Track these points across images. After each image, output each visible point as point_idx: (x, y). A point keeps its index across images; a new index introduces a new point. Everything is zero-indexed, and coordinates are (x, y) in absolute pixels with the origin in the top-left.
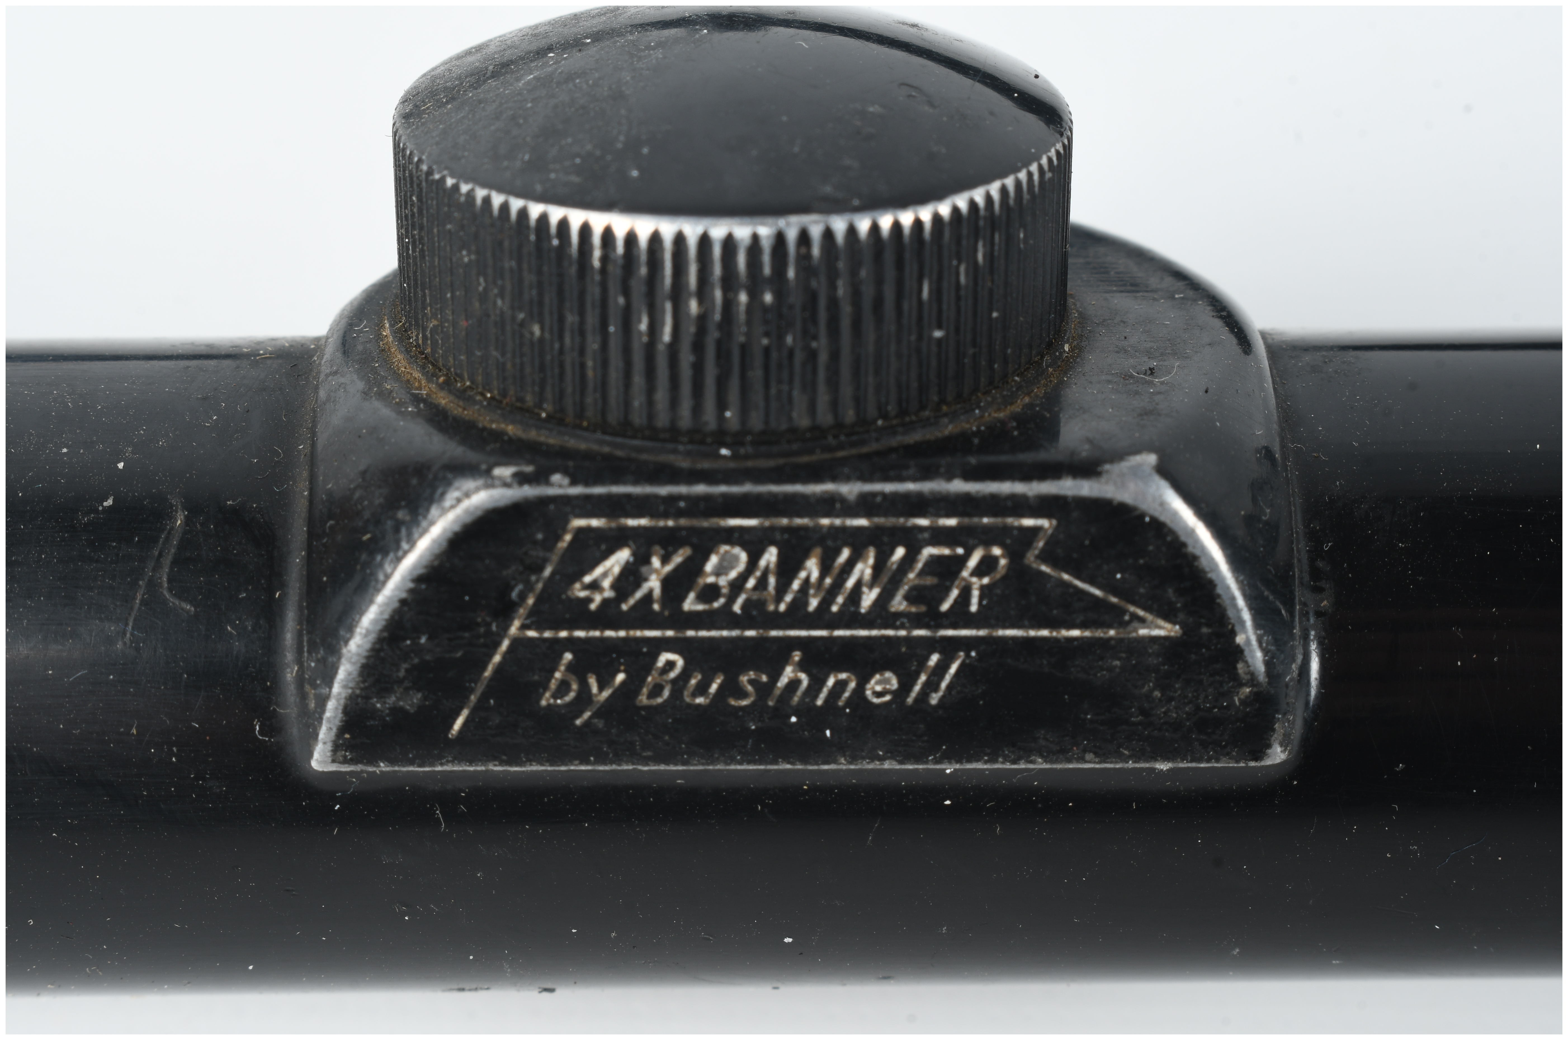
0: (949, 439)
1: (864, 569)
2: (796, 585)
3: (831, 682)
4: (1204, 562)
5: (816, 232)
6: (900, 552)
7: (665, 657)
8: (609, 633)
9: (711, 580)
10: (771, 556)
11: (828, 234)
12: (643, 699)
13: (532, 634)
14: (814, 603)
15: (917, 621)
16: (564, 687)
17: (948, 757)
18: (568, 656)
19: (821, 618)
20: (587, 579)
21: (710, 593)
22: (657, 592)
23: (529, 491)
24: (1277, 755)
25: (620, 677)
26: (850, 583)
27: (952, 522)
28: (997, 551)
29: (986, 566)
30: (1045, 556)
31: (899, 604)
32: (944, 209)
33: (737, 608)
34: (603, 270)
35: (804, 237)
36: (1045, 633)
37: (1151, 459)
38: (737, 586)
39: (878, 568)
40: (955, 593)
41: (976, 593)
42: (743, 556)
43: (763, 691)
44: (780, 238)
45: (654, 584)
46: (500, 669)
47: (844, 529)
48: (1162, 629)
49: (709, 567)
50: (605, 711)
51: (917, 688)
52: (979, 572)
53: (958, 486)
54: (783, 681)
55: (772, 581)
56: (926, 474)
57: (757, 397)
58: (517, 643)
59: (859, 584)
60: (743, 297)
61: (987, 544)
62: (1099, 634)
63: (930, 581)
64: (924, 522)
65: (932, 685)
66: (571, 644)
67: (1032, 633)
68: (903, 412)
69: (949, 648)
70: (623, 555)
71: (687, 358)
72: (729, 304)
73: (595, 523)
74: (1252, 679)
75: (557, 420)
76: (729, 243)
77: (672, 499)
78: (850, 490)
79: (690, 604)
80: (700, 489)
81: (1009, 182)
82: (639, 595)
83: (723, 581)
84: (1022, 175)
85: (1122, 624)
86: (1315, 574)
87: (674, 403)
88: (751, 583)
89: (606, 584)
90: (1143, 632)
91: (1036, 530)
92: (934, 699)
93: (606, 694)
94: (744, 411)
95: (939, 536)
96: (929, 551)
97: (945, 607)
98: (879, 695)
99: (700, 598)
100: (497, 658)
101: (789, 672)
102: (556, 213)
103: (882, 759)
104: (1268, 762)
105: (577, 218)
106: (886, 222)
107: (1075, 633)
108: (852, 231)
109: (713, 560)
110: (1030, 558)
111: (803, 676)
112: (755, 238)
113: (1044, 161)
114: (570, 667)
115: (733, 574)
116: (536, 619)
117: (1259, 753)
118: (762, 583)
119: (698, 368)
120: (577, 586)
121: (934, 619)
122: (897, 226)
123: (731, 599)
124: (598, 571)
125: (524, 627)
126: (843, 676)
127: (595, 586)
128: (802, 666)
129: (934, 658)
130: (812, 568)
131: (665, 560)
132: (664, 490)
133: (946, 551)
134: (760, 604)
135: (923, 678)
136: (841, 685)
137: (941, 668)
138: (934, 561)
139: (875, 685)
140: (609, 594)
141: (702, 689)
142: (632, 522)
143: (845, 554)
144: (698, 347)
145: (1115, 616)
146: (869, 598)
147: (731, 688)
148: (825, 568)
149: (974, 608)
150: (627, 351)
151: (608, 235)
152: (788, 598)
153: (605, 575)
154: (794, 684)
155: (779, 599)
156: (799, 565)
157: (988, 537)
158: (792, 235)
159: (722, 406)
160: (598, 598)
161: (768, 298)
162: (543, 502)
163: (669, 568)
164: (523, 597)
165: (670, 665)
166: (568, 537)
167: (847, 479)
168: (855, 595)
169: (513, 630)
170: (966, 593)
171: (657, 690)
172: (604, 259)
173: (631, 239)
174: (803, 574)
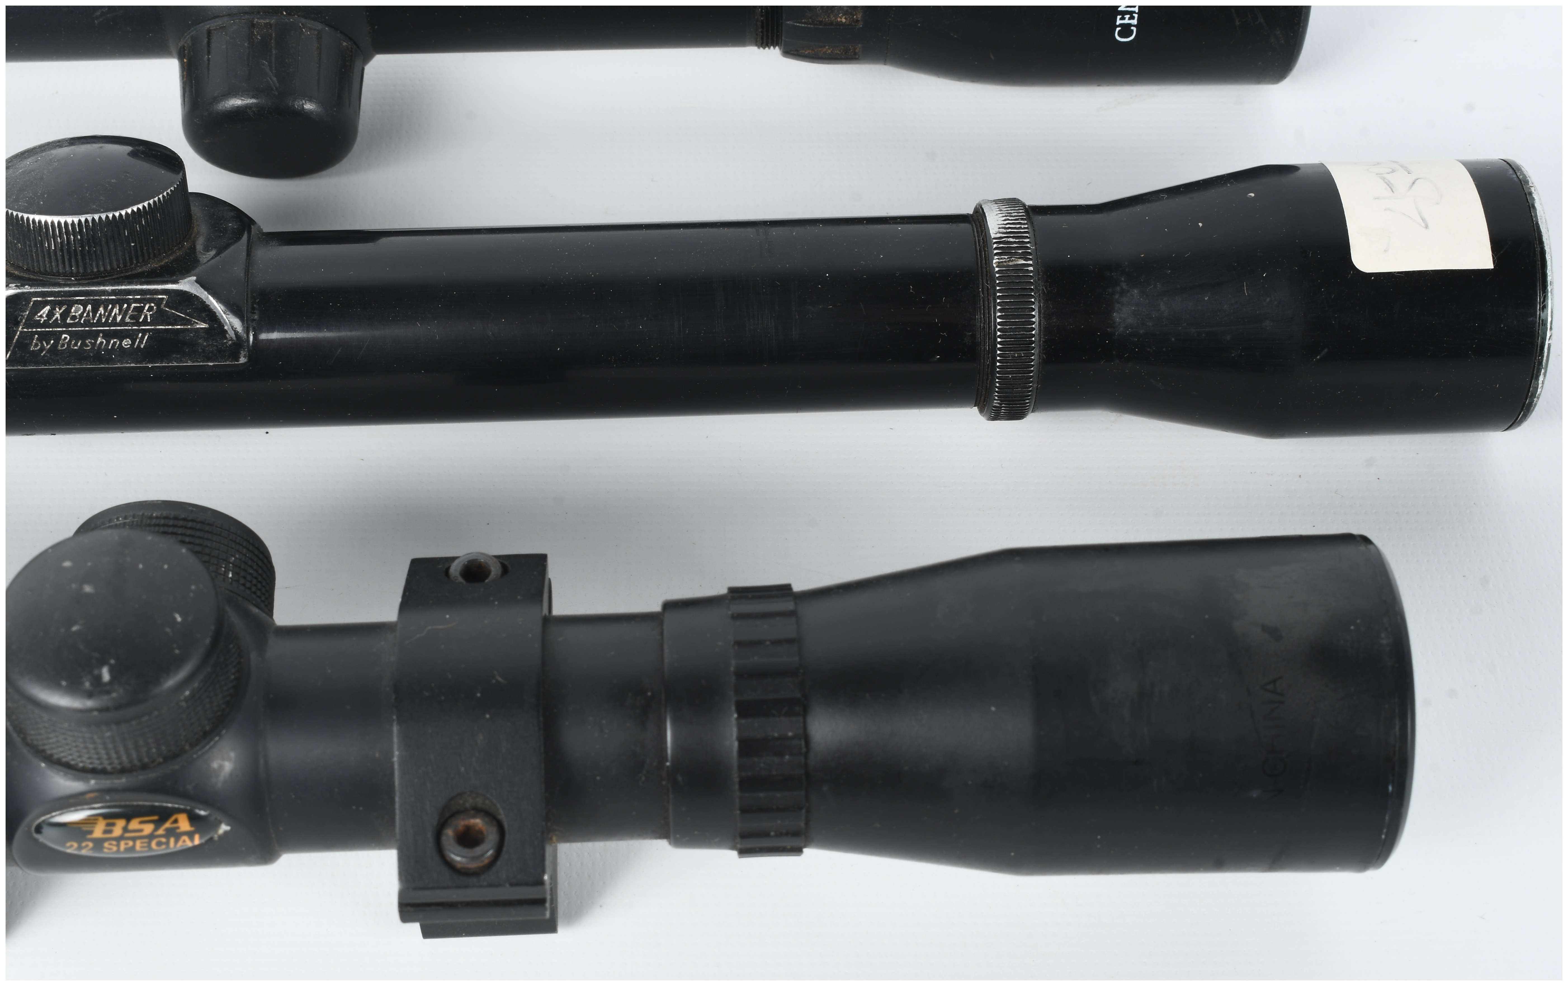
0: (138, 273)
1: (116, 310)
2: (98, 315)
3: (112, 342)
4: (212, 307)
5: (90, 219)
6: (126, 305)
7: (64, 336)
8: (47, 329)
9: (74, 314)
10: (89, 307)
11: (93, 219)
12: (59, 348)
13: (25, 330)
14: (104, 320)
15: (133, 324)
16: (36, 345)
17: (149, 362)
18: (37, 336)
19: (106, 324)
20: (39, 314)
21: (74, 318)
22: (59, 318)
23: (19, 291)
24: (242, 360)
25: (52, 342)
26: (113, 314)
27: (139, 297)
28: (153, 305)
29: (150, 309)
30: (166, 306)
31: (127, 320)
32: (129, 211)
33: (82, 322)
34: (34, 230)
35: (86, 220)
36: (170, 327)
37: (195, 278)
38: (81, 316)
39: (120, 310)
40: (143, 317)
41: (149, 316)
42: (82, 307)
43: (94, 345)
44: (80, 221)
45: (58, 315)
46: (17, 340)
47: (108, 299)
48: (204, 326)
49: (72, 311)
50: (49, 351)
51: (137, 343)
52: (149, 310)
53: (139, 287)
54: (98, 342)
55: (91, 314)
56: (130, 283)
57: (81, 264)
58: (21, 332)
59: (115, 314)
60: (72, 237)
61: (150, 303)
62: (185, 327)
63: (136, 313)
64: (131, 297)
65: (141, 342)
66: (37, 332)
67: (167, 327)
68: (125, 266)
69: (144, 332)
70: (48, 308)
71: (59, 254)
72: (68, 239)
73: (39, 299)
74: (232, 339)
75: (28, 270)
76: (66, 223)
77: (59, 292)
78: (109, 288)
79: (69, 321)
80: (67, 289)
81: (151, 201)
82: (54, 319)
83: (77, 314)
84: (156, 199)
85: (191, 325)
86: (253, 308)
87: (57, 265)
88: (85, 315)
89: (44, 316)
90: (198, 326)
91: (164, 298)
92: (142, 346)
93: (49, 346)
94: (77, 267)
95: (136, 301)
96: (133, 305)
97: (141, 320)
98: (126, 345)
99: (71, 319)
100: (17, 337)
101: (100, 340)
102: (20, 215)
103: (130, 363)
104: (240, 362)
105: (25, 216)
106: (117, 214)
107: (179, 327)
108: (100, 218)
109: (73, 309)
110: (162, 306)
111: (104, 340)
112: (73, 221)
113: (165, 194)
114: (38, 339)
115: (80, 312)
116: (26, 325)
117: (237, 359)
118: (88, 315)
119: (63, 256)
120: (36, 316)
121: (138, 324)
122: (121, 215)
123: (80, 319)
124: (42, 312)
125: (22, 328)
126: (115, 340)
127: (41, 316)
128: (103, 337)
129: (140, 335)
130: (101, 310)
131: (60, 309)
132: (57, 289)
133: (139, 305)
134: (89, 321)
135: (138, 340)
136: (115, 343)
137: (143, 337)
138: (135, 307)
139: (124, 343)
140: (46, 319)
141: (76, 344)
142: (49, 299)
143: (110, 306)
144: (62, 250)
145: (189, 322)
146: (119, 318)
147: (84, 344)
148: (105, 309)
149: (149, 321)
150: (43, 252)
151: (34, 221)
152: (96, 319)
153: (44, 313)
154: (102, 343)
155: (94, 319)
156: (98, 310)
157: (150, 301)
158: (83, 220)
159: (71, 267)
160: (43, 320)
161: (79, 237)
162: (23, 293)
163: (61, 311)
164: (21, 320)
165: (66, 338)
166: (32, 303)
167: (108, 286)
168: (115, 318)
169: (20, 329)
170: (146, 316)
171: (63, 345)
172: (33, 227)
173: (40, 222)
174: (99, 312)
